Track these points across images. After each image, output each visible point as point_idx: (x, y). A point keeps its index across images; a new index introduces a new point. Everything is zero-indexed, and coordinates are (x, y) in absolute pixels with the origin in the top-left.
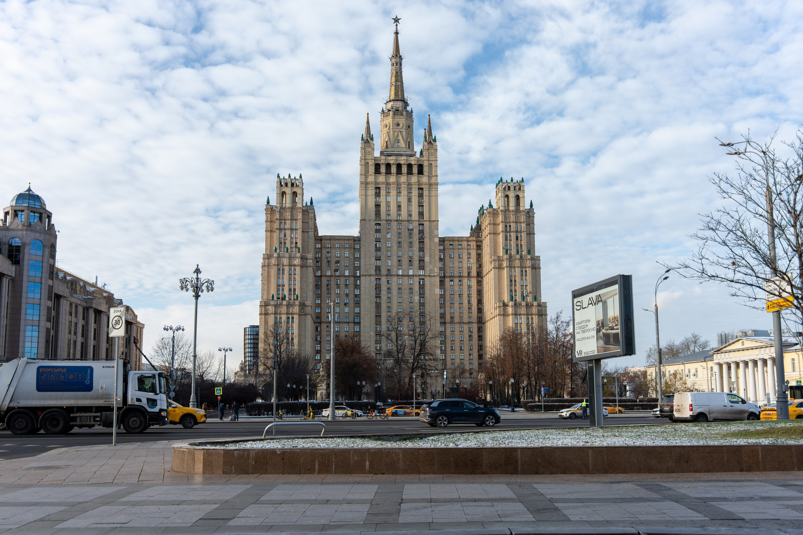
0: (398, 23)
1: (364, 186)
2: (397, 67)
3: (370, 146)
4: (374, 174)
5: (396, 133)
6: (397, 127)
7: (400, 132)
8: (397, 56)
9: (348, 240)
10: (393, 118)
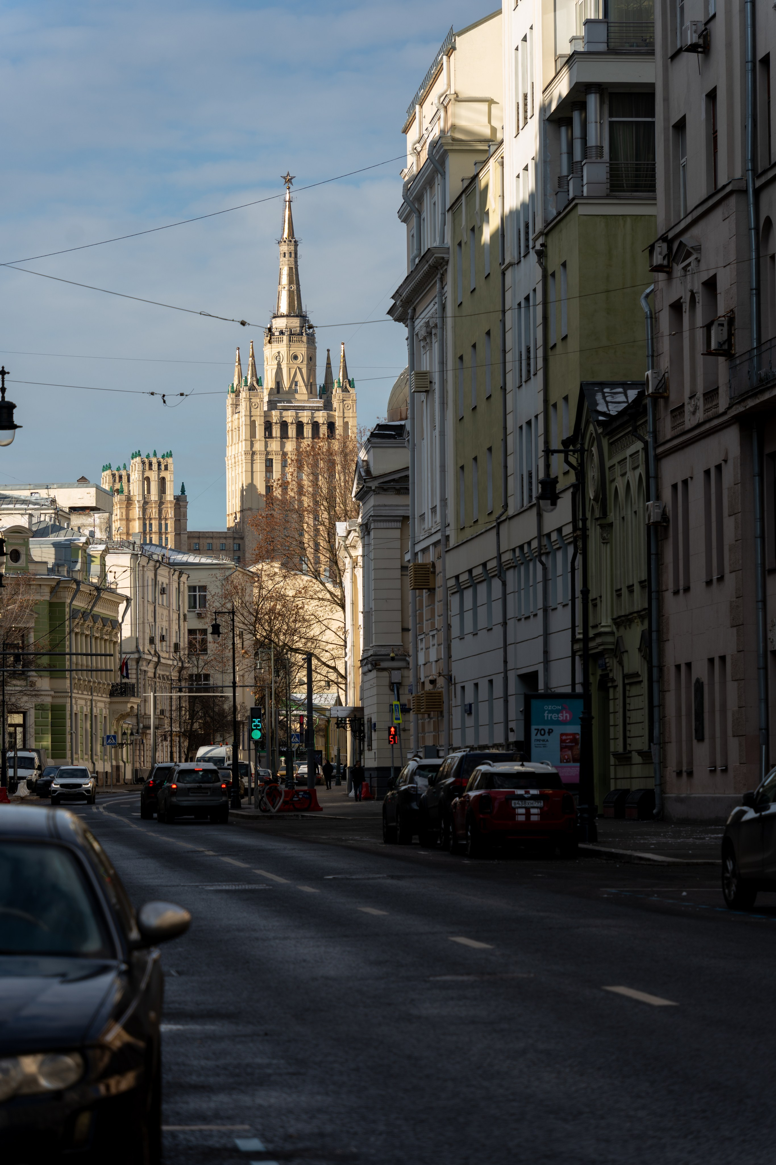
0: (290, 185)
1: (249, 457)
2: (290, 259)
3: (257, 396)
4: (263, 439)
5: (293, 372)
6: (295, 362)
7: (299, 368)
8: (291, 241)
9: (225, 538)
10: (289, 346)
